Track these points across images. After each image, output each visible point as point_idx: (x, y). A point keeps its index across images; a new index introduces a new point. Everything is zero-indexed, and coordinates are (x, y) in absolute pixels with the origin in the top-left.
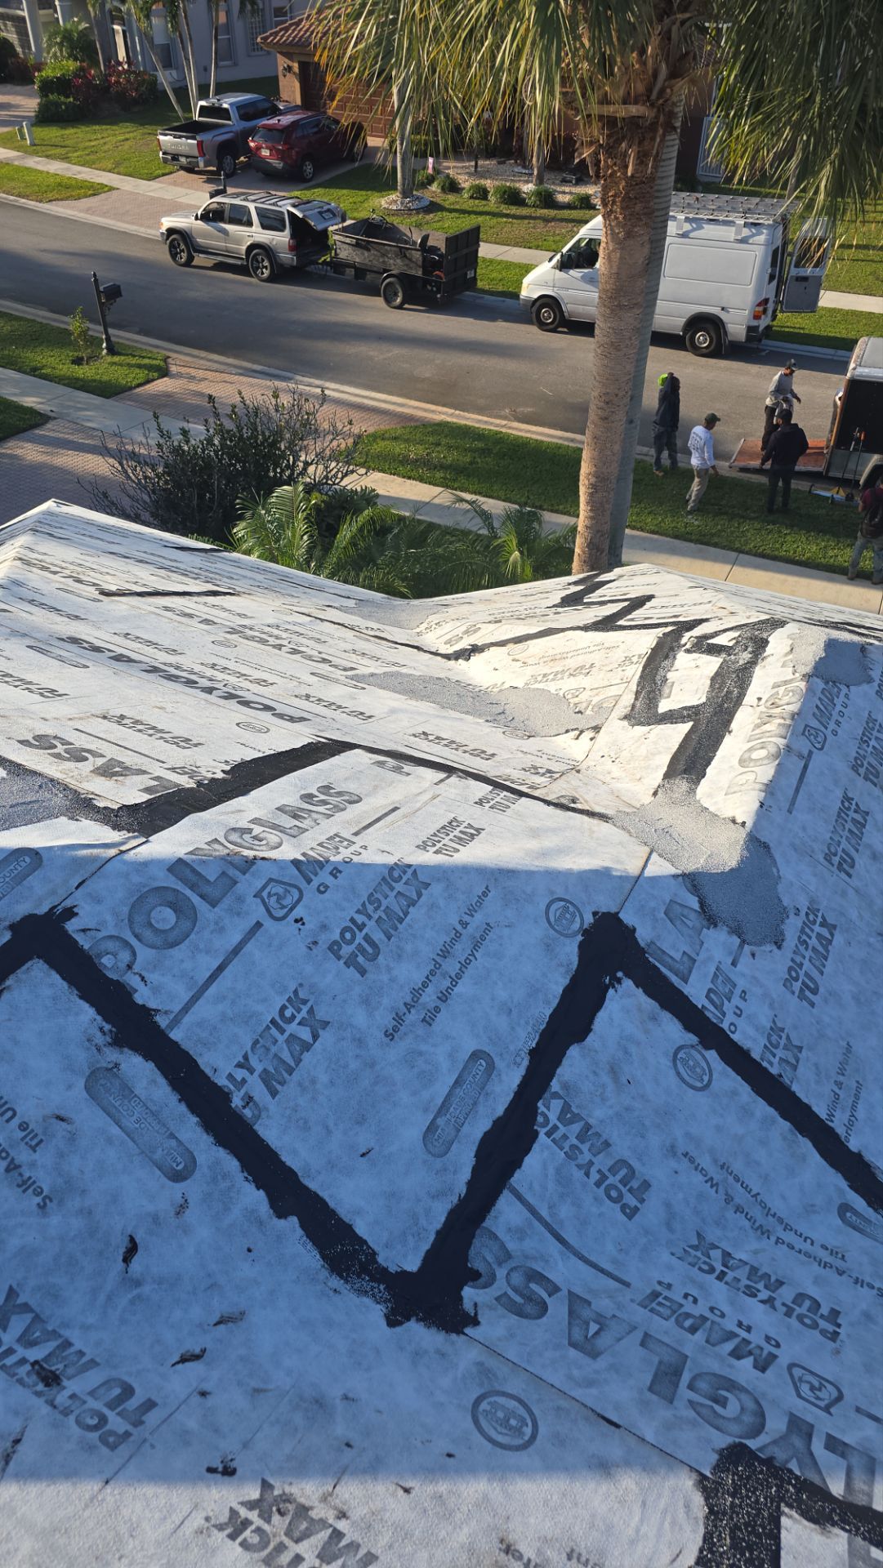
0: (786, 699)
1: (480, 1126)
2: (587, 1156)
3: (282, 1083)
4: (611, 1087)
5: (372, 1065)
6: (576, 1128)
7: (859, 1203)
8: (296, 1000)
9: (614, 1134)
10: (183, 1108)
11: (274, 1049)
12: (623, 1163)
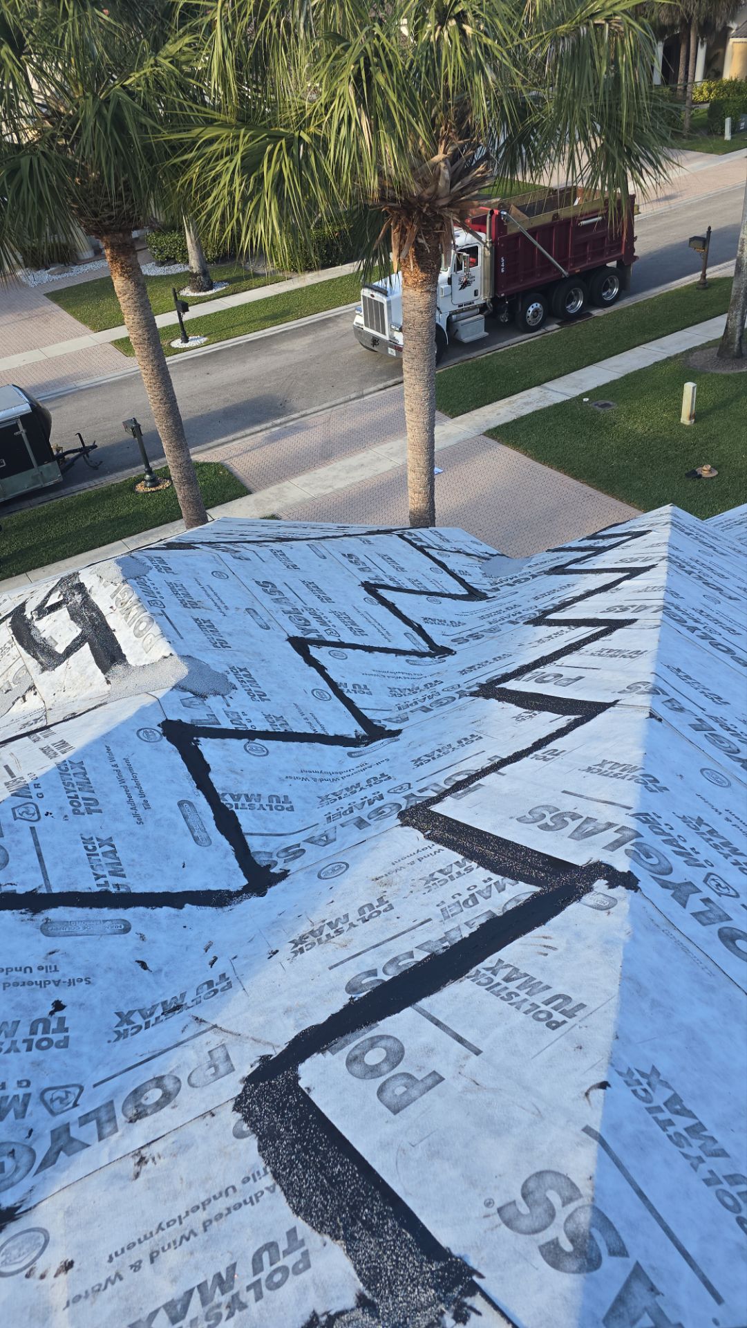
0: (126, 597)
1: (211, 825)
2: (257, 805)
3: (122, 870)
4: (238, 777)
5: (147, 837)
6: (243, 799)
7: (352, 749)
8: (85, 841)
9: (256, 791)
10: (95, 910)
11: (102, 863)
12: (270, 797)
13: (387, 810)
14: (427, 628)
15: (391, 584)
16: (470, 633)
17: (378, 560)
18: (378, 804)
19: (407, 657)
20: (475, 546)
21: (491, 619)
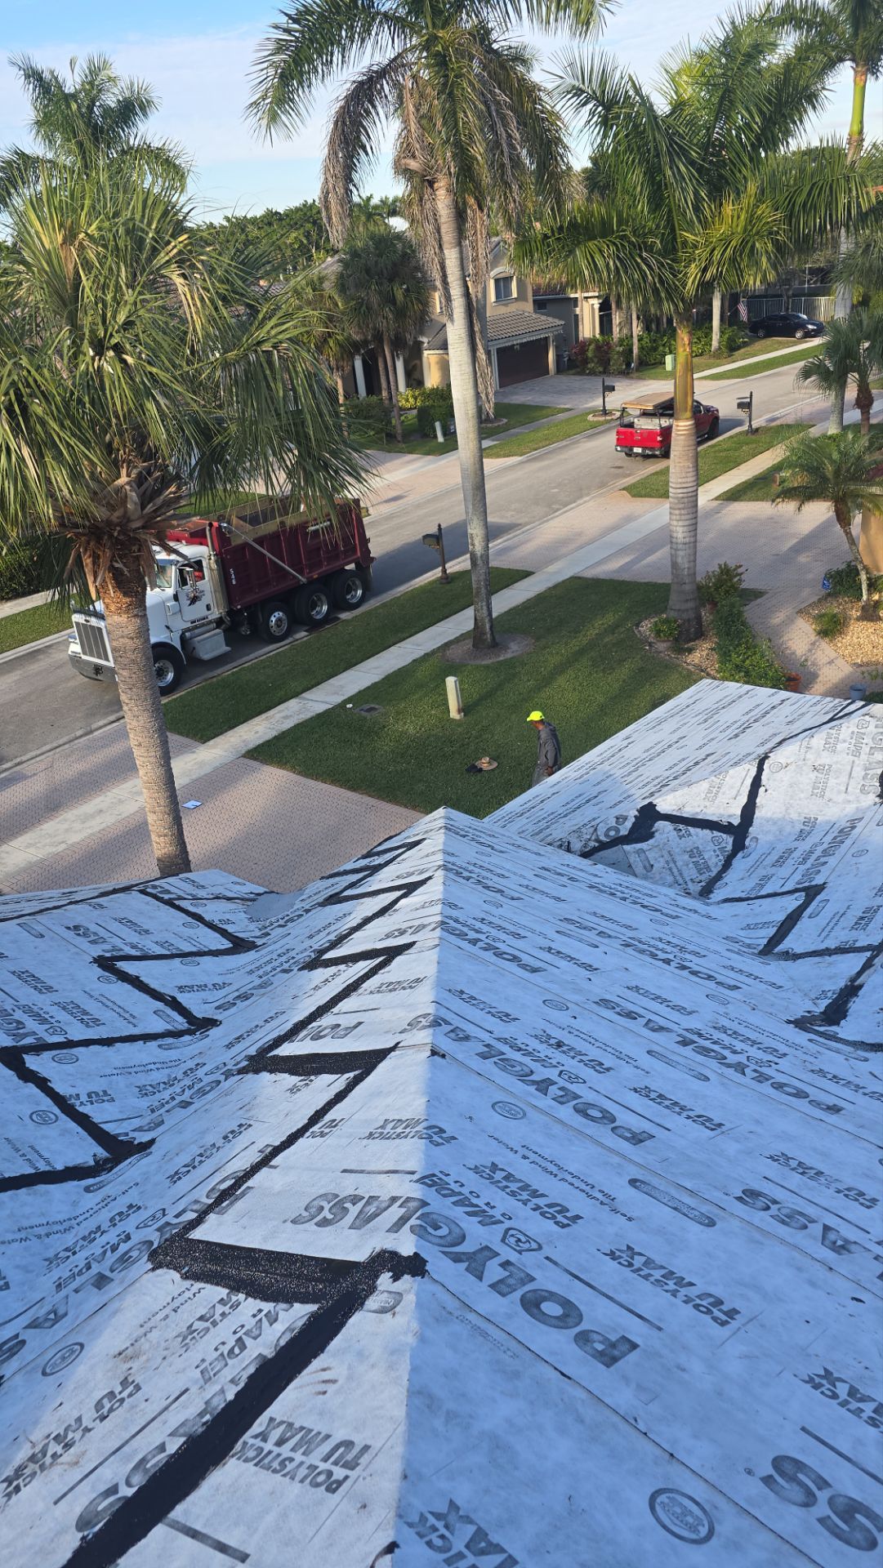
13: (135, 1254)
14: (182, 998)
15: (134, 952)
16: (237, 994)
17: (115, 927)
18: (123, 1248)
19: (160, 1042)
20: (238, 887)
21: (261, 972)
